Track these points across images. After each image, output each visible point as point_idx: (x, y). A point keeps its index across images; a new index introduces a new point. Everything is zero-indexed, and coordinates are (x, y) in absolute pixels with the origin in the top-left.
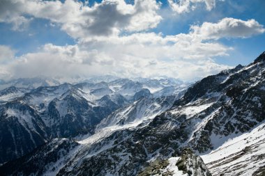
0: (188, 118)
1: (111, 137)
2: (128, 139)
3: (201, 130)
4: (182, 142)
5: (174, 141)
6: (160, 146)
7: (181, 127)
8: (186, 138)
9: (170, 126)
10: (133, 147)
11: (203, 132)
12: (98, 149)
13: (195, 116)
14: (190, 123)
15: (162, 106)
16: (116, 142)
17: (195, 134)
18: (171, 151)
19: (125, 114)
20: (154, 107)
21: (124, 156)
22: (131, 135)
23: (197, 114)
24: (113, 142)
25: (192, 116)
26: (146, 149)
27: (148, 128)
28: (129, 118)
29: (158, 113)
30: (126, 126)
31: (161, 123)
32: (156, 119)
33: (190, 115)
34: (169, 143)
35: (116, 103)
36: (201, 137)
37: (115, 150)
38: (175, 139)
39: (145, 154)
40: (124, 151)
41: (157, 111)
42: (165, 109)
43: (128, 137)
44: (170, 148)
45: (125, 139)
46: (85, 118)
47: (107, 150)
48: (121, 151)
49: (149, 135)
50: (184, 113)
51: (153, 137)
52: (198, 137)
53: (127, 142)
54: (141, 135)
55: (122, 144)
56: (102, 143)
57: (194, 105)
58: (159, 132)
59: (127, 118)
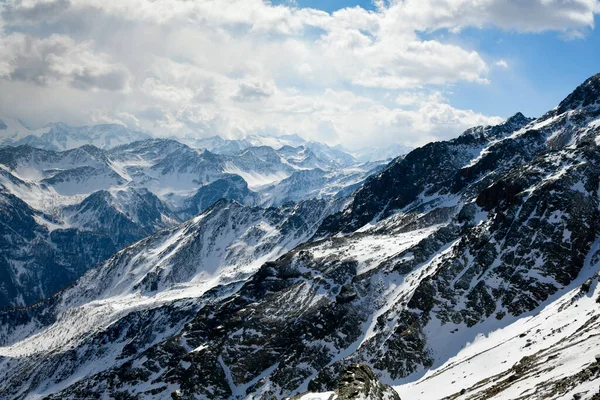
0: (361, 271)
1: (113, 333)
2: (171, 339)
3: (399, 307)
4: (342, 345)
5: (316, 343)
6: (274, 360)
7: (340, 300)
8: (354, 332)
9: (307, 297)
10: (186, 365)
11: (404, 316)
12: (65, 375)
13: (382, 265)
14: (367, 286)
15: (284, 232)
16: (130, 350)
17: (381, 322)
18: (306, 374)
19: (162, 255)
20: (259, 233)
21: (154, 392)
22: (180, 325)
23: (390, 260)
24: (118, 347)
25: (374, 265)
26: (227, 369)
27: (238, 301)
28: (175, 271)
29: (272, 256)
30: (165, 296)
31: (278, 287)
32: (264, 271)
33: (368, 262)
34: (301, 349)
35: (135, 220)
36: (399, 330)
37: (125, 374)
38: (319, 335)
39: (226, 386)
40: (155, 376)
41: (267, 247)
42: (292, 241)
43: (169, 332)
44: (303, 366)
45: (160, 338)
46: (20, 268)
47: (99, 377)
48: (144, 377)
49: (239, 325)
50: (352, 253)
51: (253, 332)
52: (390, 329)
53: (167, 348)
54: (213, 323)
55: (151, 353)
56: (82, 352)
57: (383, 231)
58: (270, 316)
59: (167, 269)
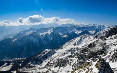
0: (107, 45)
1: (69, 51)
2: (77, 52)
3: (114, 51)
4: (103, 56)
5: (99, 55)
6: (92, 57)
7: (103, 49)
8: (105, 54)
10: (79, 56)
11: (115, 53)
12: (64, 55)
13: (111, 44)
14: (108, 47)
15: (94, 38)
16: (72, 53)
17: (110, 53)
18: (97, 60)
19: (76, 41)
20: (90, 38)
21: (75, 59)
22: (78, 51)
23: (112, 43)
24: (70, 53)
26: (85, 57)
27: (87, 48)
28: (78, 43)
29: (92, 42)
30: (76, 46)
31: (93, 46)
32: (91, 44)
33: (108, 43)
34: (96, 56)
35: (72, 36)
36: (114, 55)
37: (71, 56)
38: (99, 54)
39: (84, 60)
40: (75, 57)
41: (91, 40)
42: (95, 40)
43: (77, 51)
44: (97, 58)
45: (75, 52)
46: (59, 42)
47: (68, 56)
48: (73, 57)
49: (87, 51)
50: (105, 42)
51: (89, 53)
52: (112, 54)
53: (76, 54)
54: (83, 51)
55: (74, 54)
56: (66, 53)
57: (111, 39)
58: (91, 50)
59: (77, 43)
